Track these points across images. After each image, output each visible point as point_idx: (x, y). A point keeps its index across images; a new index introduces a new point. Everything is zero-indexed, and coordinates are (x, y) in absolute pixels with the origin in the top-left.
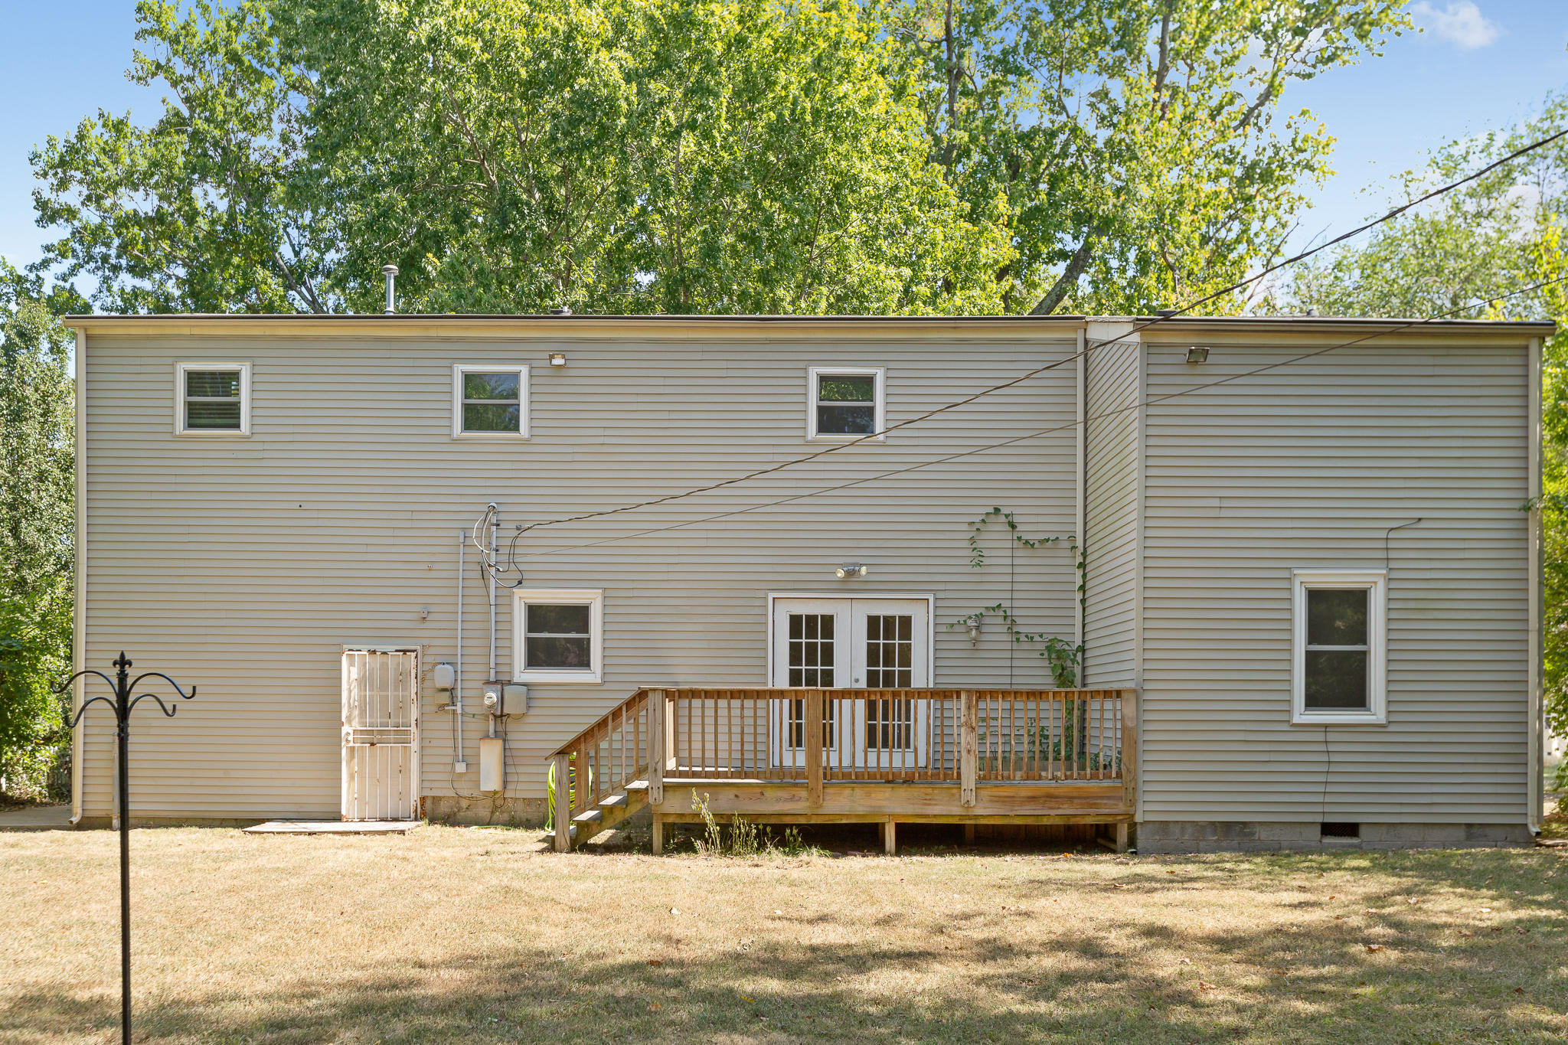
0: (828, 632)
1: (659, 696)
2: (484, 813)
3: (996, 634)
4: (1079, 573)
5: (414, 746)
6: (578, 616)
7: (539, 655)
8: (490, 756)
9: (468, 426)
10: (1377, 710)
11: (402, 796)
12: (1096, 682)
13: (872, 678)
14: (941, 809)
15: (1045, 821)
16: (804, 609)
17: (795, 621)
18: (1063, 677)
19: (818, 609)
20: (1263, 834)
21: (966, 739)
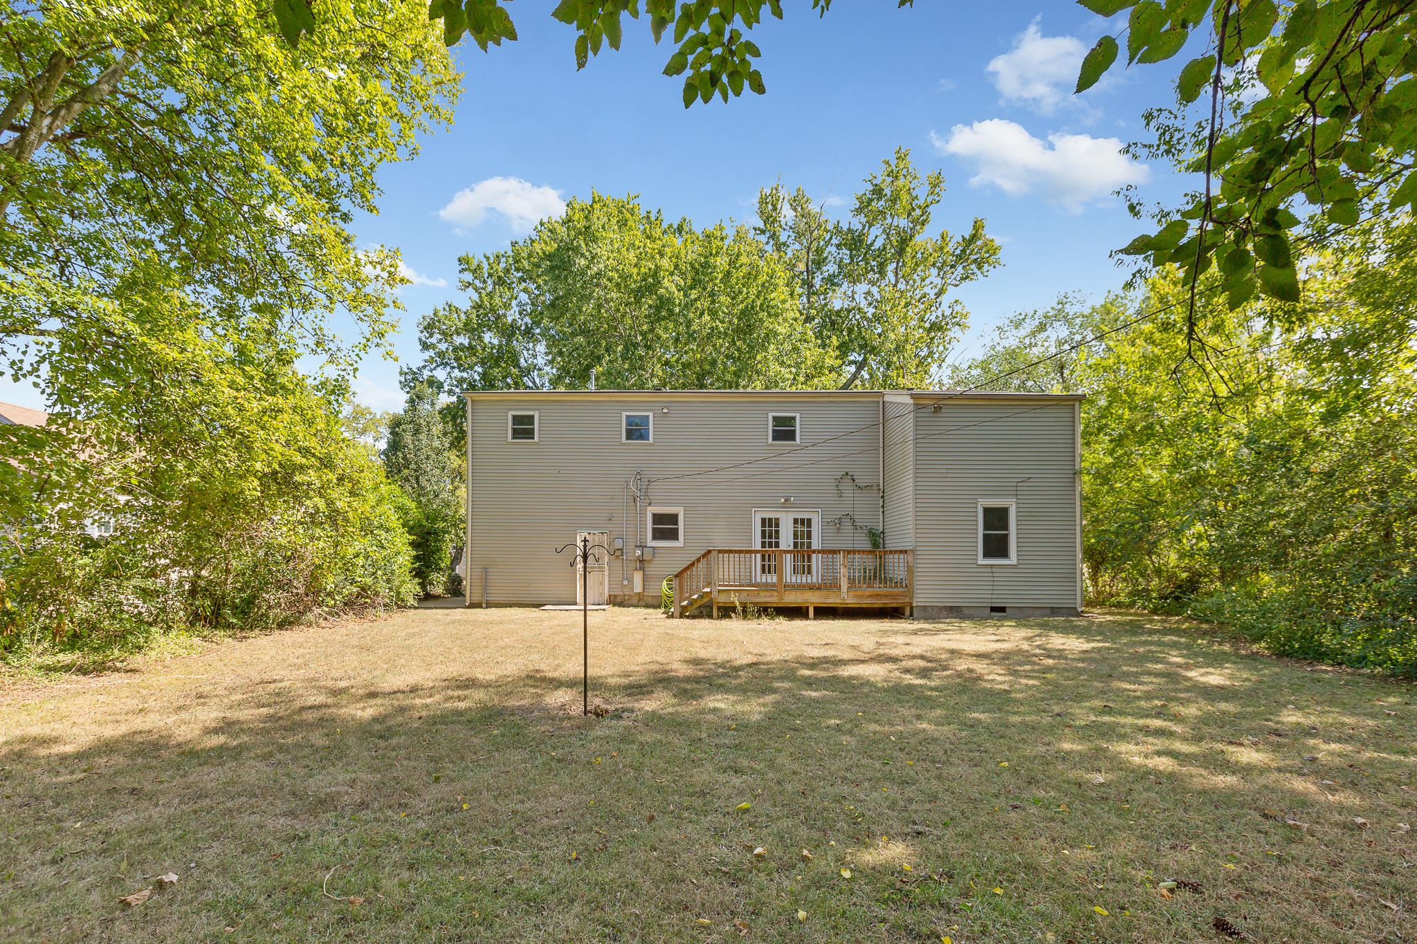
0: (777, 525)
1: (716, 553)
2: (635, 602)
3: (847, 526)
4: (881, 500)
5: (606, 573)
6: (673, 519)
7: (658, 535)
8: (638, 577)
9: (627, 438)
10: (1013, 559)
11: (602, 594)
12: (889, 547)
13: (795, 545)
14: (832, 600)
15: (875, 606)
16: (767, 516)
17: (763, 520)
18: (875, 545)
19: (773, 515)
20: (966, 611)
21: (843, 571)
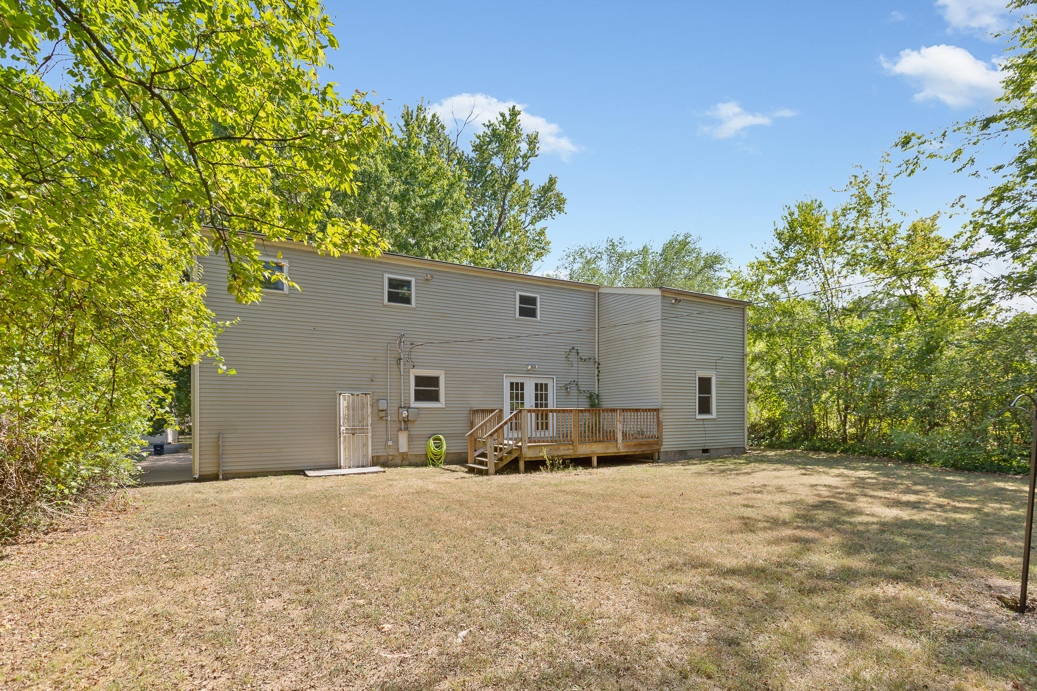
0: (522, 389)
1: (526, 412)
2: (398, 461)
3: (574, 391)
4: (597, 370)
5: (370, 435)
6: (434, 381)
7: (420, 396)
8: (403, 438)
9: (389, 301)
10: (714, 415)
11: (365, 456)
13: (536, 405)
14: (610, 450)
16: (515, 380)
17: (512, 384)
18: (593, 405)
19: (519, 380)
20: (689, 454)
